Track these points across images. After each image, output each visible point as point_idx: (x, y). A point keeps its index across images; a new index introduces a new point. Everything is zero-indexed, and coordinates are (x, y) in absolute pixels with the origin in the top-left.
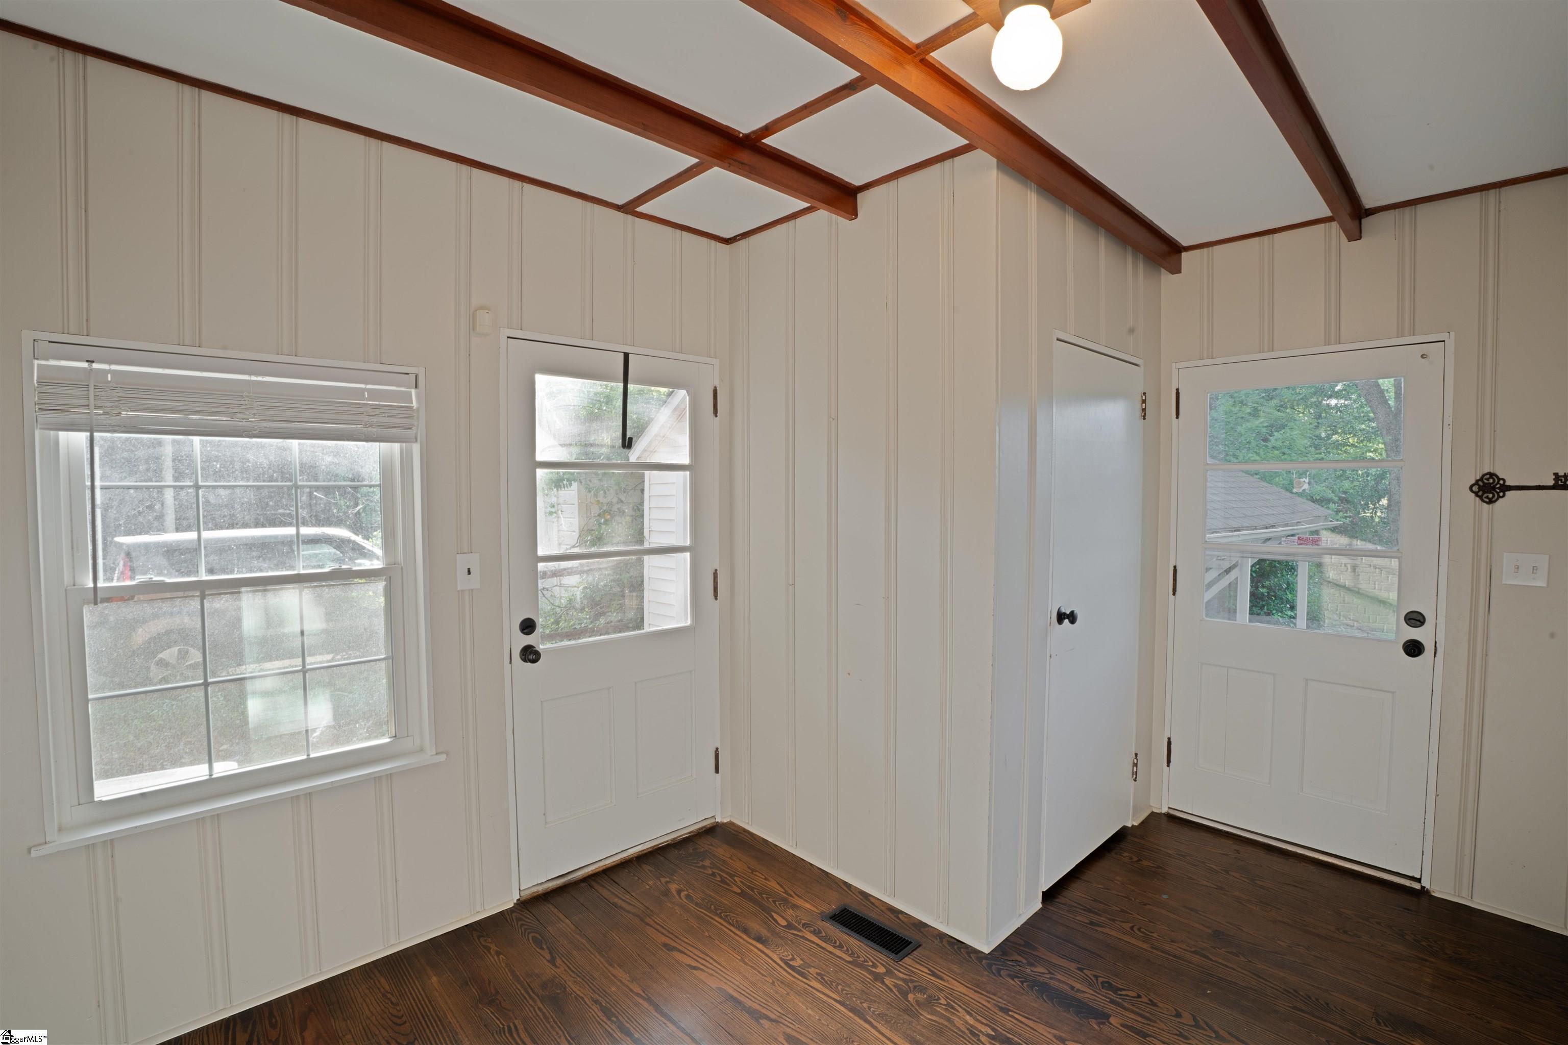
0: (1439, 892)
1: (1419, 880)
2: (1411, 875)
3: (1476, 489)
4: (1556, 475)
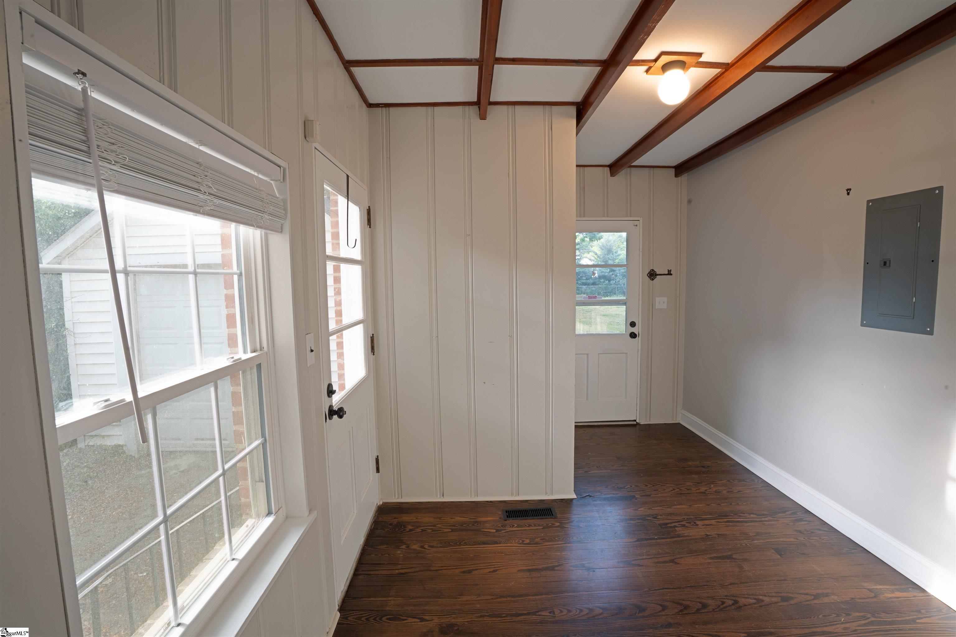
0: (642, 423)
2: (634, 420)
3: (649, 275)
4: (668, 270)
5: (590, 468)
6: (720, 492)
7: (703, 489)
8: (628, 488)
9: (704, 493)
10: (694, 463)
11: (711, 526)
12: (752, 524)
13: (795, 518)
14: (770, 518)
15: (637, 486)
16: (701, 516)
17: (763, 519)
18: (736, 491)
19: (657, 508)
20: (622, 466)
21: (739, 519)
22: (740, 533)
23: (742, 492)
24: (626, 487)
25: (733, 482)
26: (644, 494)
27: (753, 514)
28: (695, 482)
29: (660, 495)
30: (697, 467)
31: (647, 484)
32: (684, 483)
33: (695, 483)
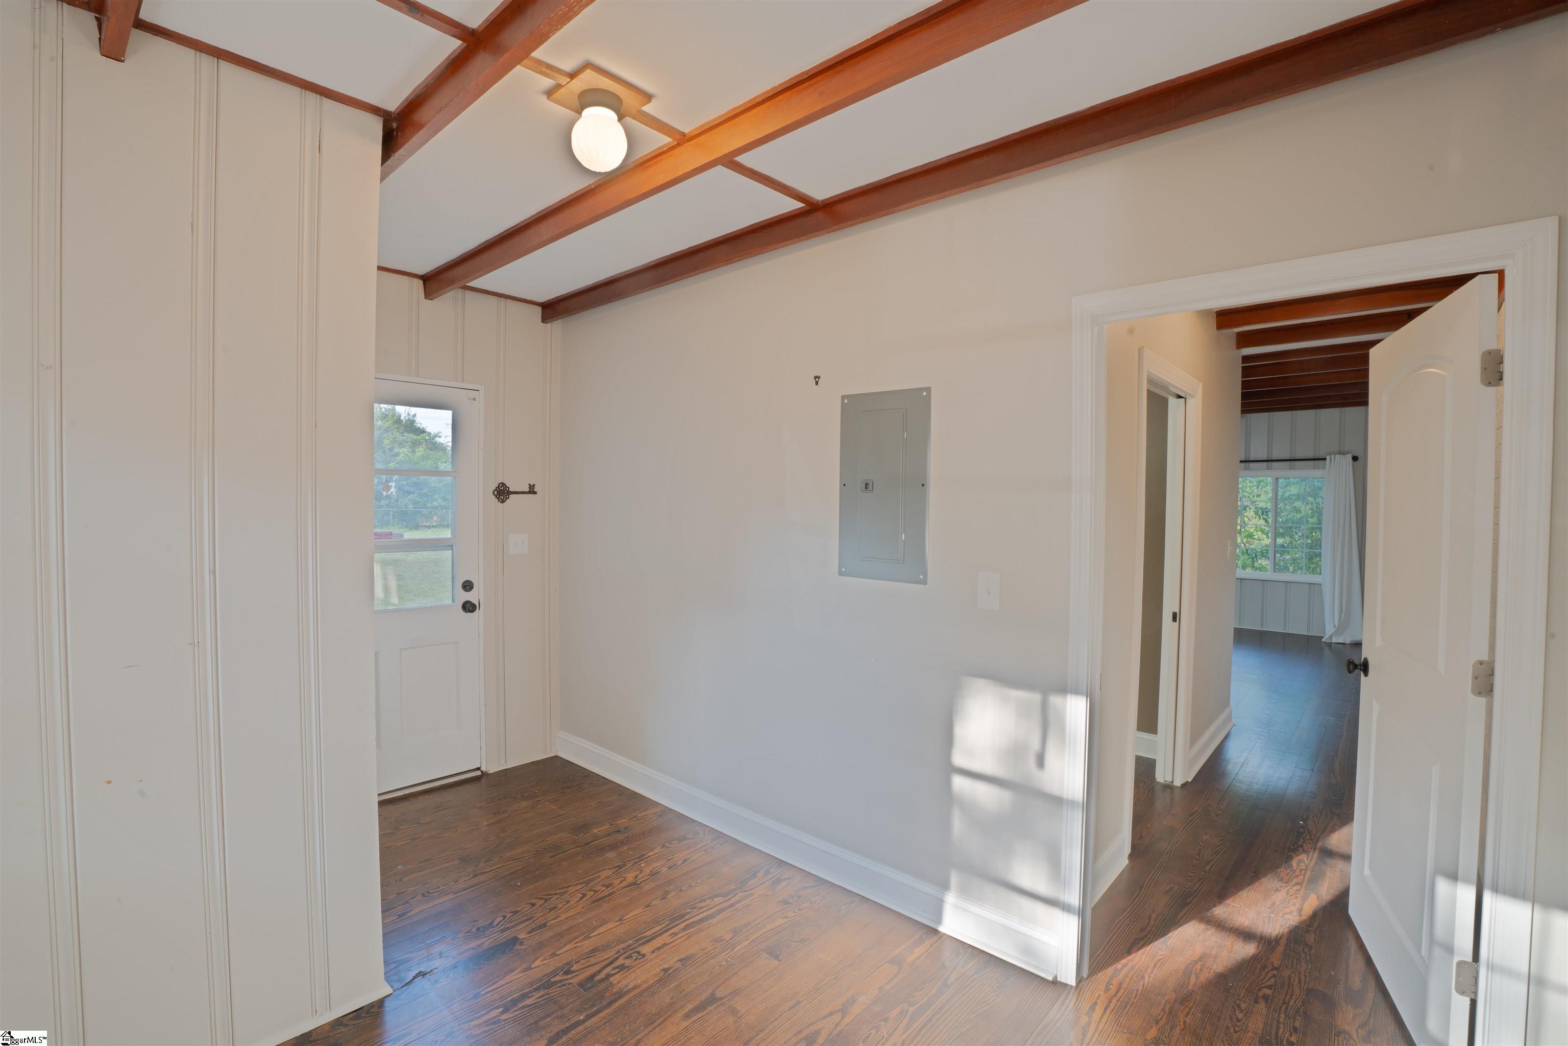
0: (492, 770)
1: (478, 769)
2: (475, 768)
3: (496, 493)
4: (530, 485)
5: (407, 902)
6: (658, 872)
7: (630, 877)
8: (500, 922)
9: (635, 883)
10: (602, 829)
11: (666, 948)
12: (721, 916)
13: (771, 880)
14: (741, 894)
15: (516, 912)
16: (644, 935)
17: (733, 900)
18: (680, 862)
19: (567, 948)
20: (475, 876)
21: (701, 915)
22: (711, 942)
23: (688, 861)
24: (496, 923)
25: (670, 846)
26: (533, 926)
27: (716, 896)
28: (615, 867)
29: (563, 917)
30: (609, 835)
31: (533, 901)
32: (597, 875)
33: (615, 870)
